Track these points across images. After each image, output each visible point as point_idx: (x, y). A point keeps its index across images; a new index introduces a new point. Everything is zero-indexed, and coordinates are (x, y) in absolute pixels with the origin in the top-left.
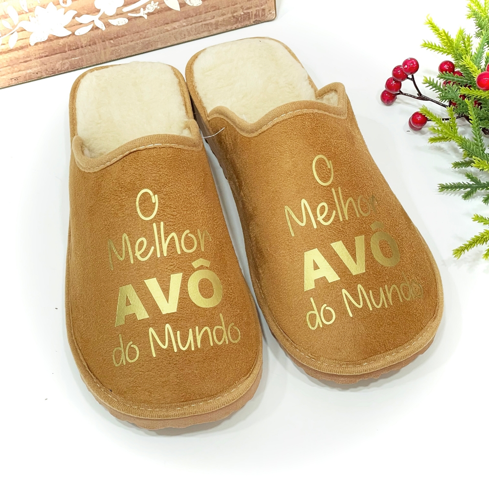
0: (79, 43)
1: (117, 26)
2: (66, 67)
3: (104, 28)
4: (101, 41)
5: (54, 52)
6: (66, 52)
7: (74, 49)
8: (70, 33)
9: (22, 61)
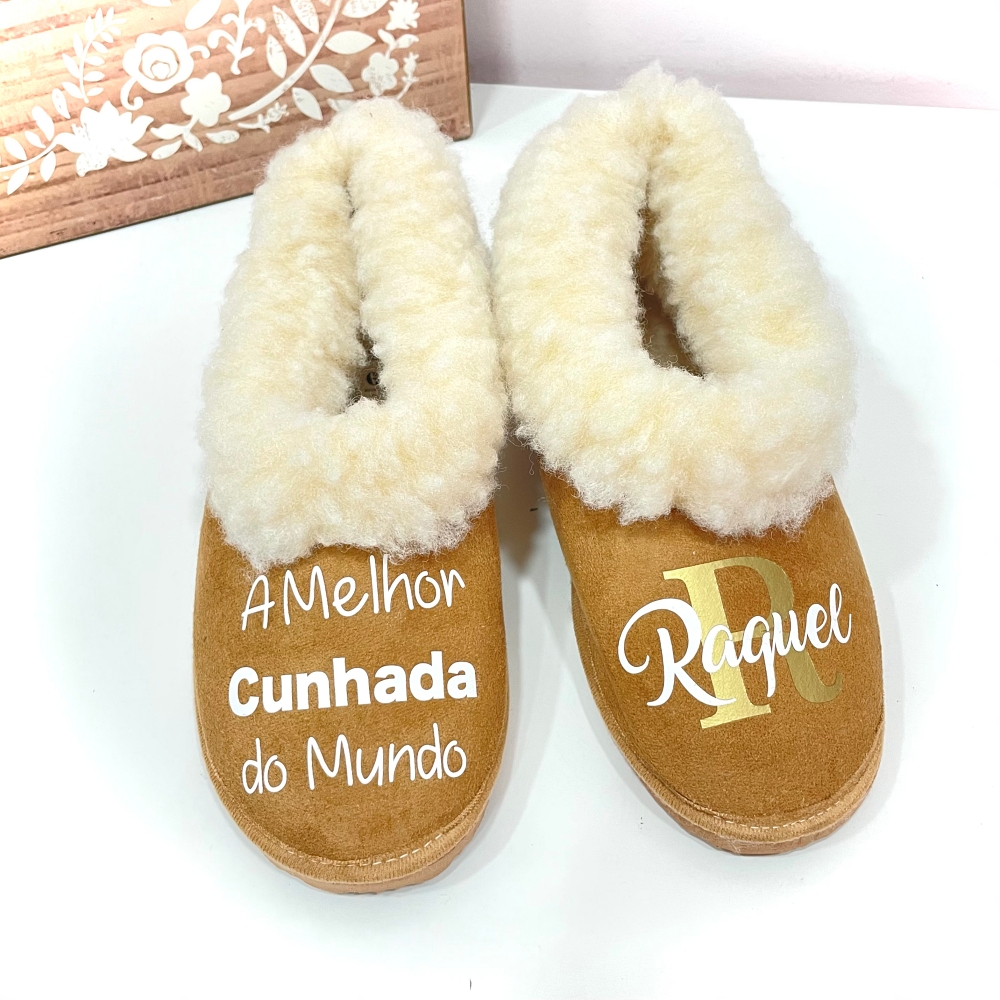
0: (160, 173)
1: (221, 144)
2: (142, 213)
3: (199, 148)
4: (196, 169)
5: (119, 188)
6: (138, 187)
7: (153, 183)
8: (144, 155)
9: (67, 202)
